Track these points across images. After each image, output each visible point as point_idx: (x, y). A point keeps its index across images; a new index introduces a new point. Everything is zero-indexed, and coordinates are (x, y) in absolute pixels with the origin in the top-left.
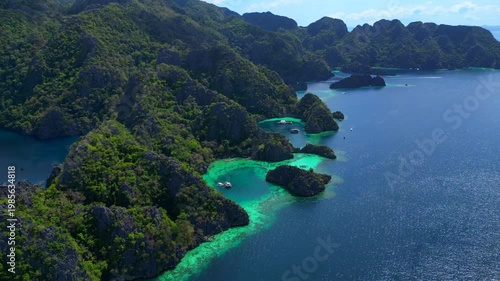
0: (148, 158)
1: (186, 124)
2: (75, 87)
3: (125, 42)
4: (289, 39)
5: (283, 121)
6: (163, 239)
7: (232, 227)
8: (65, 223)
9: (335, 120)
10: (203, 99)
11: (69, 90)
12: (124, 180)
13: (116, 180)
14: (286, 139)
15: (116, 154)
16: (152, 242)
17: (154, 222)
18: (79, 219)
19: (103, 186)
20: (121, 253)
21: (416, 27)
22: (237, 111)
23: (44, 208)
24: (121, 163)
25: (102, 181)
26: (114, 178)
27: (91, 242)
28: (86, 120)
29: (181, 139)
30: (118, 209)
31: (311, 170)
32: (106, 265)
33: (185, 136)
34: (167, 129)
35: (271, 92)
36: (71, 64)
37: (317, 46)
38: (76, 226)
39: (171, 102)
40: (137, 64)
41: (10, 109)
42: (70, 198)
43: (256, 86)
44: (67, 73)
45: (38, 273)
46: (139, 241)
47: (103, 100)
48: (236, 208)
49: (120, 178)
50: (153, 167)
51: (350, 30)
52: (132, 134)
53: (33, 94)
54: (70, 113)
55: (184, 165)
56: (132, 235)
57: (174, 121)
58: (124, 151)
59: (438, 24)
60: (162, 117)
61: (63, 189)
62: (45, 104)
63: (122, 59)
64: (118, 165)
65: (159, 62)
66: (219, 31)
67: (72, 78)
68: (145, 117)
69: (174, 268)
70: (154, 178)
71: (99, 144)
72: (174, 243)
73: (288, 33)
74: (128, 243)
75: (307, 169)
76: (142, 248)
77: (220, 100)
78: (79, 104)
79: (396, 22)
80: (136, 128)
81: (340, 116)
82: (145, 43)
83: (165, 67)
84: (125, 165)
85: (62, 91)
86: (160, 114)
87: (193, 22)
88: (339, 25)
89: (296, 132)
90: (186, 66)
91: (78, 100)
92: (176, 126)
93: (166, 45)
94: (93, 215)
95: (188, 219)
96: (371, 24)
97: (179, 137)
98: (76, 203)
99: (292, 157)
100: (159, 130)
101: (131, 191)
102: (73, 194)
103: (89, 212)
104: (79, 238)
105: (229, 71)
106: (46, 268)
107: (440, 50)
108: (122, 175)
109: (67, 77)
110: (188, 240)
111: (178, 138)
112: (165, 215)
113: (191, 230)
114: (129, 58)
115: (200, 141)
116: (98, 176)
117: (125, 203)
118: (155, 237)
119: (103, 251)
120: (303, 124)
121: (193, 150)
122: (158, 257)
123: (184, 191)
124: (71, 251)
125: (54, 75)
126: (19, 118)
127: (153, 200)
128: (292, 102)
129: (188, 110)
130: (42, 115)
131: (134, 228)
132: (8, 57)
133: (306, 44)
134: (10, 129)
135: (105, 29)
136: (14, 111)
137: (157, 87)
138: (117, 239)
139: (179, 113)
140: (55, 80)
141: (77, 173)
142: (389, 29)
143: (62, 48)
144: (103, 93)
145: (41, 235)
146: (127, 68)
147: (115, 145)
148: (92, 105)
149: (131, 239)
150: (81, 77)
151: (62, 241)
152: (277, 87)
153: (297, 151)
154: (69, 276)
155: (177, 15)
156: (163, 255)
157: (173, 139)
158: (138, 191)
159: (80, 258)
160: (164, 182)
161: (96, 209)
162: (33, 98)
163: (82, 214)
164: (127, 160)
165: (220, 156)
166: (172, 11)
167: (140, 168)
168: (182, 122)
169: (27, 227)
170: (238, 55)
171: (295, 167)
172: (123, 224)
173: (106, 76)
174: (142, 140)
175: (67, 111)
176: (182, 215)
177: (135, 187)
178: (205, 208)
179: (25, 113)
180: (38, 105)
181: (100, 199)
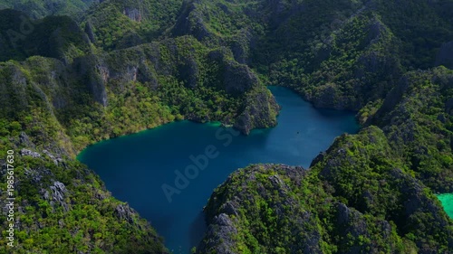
0: (394, 174)
1: (446, 134)
2: (352, 68)
8: (317, 207)
11: (347, 70)
12: (367, 188)
13: (362, 185)
15: (367, 162)
16: (376, 250)
17: (382, 234)
18: (327, 208)
19: (350, 186)
23: (307, 191)
25: (350, 182)
26: (360, 182)
27: (330, 228)
28: (353, 98)
29: (436, 150)
30: (357, 212)
32: (336, 250)
33: (440, 147)
34: (424, 138)
36: (355, 47)
38: (324, 212)
39: (437, 109)
41: (301, 77)
42: (324, 187)
44: (349, 55)
45: (294, 239)
46: (366, 244)
47: (372, 84)
49: (365, 185)
53: (319, 68)
54: (342, 90)
56: (361, 237)
57: (434, 130)
58: (375, 161)
61: (322, 179)
62: (326, 79)
64: (366, 173)
67: (352, 60)
70: (394, 193)
71: (357, 151)
74: (357, 241)
76: (366, 250)
78: (351, 84)
80: (393, 127)
84: (372, 174)
85: (341, 70)
86: (421, 120)
91: (351, 80)
92: (434, 136)
94: (337, 209)
95: (415, 241)
97: (434, 147)
100: (414, 138)
101: (370, 198)
102: (328, 186)
103: (335, 205)
104: (323, 222)
106: (299, 239)
108: (367, 183)
109: (348, 59)
111: (432, 149)
112: (394, 231)
113: (414, 252)
116: (349, 177)
117: (363, 208)
118: (380, 247)
119: (337, 239)
123: (419, 216)
124: (316, 233)
125: (339, 54)
126: (306, 85)
127: (387, 210)
130: (321, 87)
131: (364, 233)
134: (297, 92)
136: (303, 79)
137: (427, 91)
138: (349, 235)
139: (442, 121)
140: (339, 59)
141: (334, 171)
143: (351, 31)
145: (302, 215)
148: (362, 87)
150: (359, 61)
151: (313, 224)
154: (311, 250)
157: (426, 151)
158: (377, 200)
159: (321, 239)
160: (402, 200)
162: (319, 71)
163: (330, 204)
164: (375, 171)
167: (384, 181)
168: (442, 132)
169: (295, 206)
172: (357, 226)
173: (382, 62)
174: (394, 146)
175: (340, 89)
176: (411, 235)
177: (375, 196)
178: (435, 238)
179: (310, 83)
180: (321, 78)
181: (346, 196)
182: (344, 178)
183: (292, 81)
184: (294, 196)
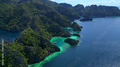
0: (37, 36)
1: (46, 29)
2: (20, 20)
3: (32, 10)
4: (70, 9)
5: (68, 28)
6: (41, 54)
7: (56, 52)
8: (19, 50)
9: (80, 28)
10: (50, 23)
11: (19, 21)
13: (30, 41)
14: (69, 32)
15: (30, 35)
16: (38, 54)
17: (39, 50)
18: (22, 49)
19: (27, 42)
20: (32, 56)
21: (100, 6)
22: (58, 26)
23: (15, 46)
24: (31, 37)
25: (27, 41)
26: (30, 40)
27: (25, 54)
28: (23, 28)
29: (45, 32)
30: (31, 47)
31: (75, 39)
32: (28, 59)
33: (46, 32)
34: (41, 30)
35: (66, 22)
36: (19, 15)
37: (77, 11)
38: (22, 51)
39: (42, 24)
40: (34, 15)
41: (5, 25)
42: (20, 44)
43: (62, 20)
44: (18, 17)
45: (14, 60)
46: (36, 54)
47: (26, 23)
48: (57, 47)
49: (31, 40)
50: (39, 38)
51: (85, 7)
52: (34, 31)
53: (10, 22)
54: (19, 26)
55: (45, 38)
56: (34, 53)
57: (43, 28)
58: (32, 34)
59: (106, 6)
60: (40, 27)
61: (19, 43)
62: (13, 24)
63: (31, 14)
65: (39, 15)
66: (53, 7)
67: (19, 18)
68: (36, 27)
69: (43, 60)
70: (39, 41)
71: (26, 33)
72: (43, 55)
73: (70, 8)
74: (33, 55)
75: (74, 39)
76: (36, 56)
77: (54, 23)
78: (21, 24)
79: (96, 5)
80: (34, 30)
81: (82, 27)
82: (36, 10)
83: (41, 16)
84: (32, 37)
85: (17, 21)
86: (40, 26)
87: (47, 5)
88: (82, 6)
89: (71, 31)
90: (46, 15)
91: (21, 23)
92: (43, 29)
93: (41, 11)
94: (25, 48)
95: (46, 50)
96: (90, 6)
97: (44, 32)
98: (21, 46)
99: (70, 36)
100: (40, 30)
101: (34, 43)
102: (21, 44)
103: (25, 47)
104: (22, 53)
105: (56, 17)
106: (16, 59)
107: (106, 12)
108: (32, 40)
109: (18, 18)
110: (46, 54)
112: (41, 49)
113: (47, 52)
114: (32, 14)
115: (49, 33)
116: (26, 40)
117: (32, 46)
119: (28, 56)
120: (73, 29)
121: (47, 35)
122: (40, 58)
123: (46, 43)
124: (21, 56)
125: (15, 18)
126: (7, 27)
127: (38, 45)
128: (71, 24)
129: (46, 26)
130: (12, 27)
131: (34, 51)
132: (4, 13)
133: (74, 10)
134: (5, 30)
135: (27, 7)
137: (39, 20)
138: (31, 53)
139: (44, 26)
140: (15, 19)
141: (22, 39)
142: (94, 7)
143: (17, 11)
144: (26, 22)
145: (14, 52)
146: (32, 16)
147: (30, 33)
148: (24, 25)
149: (34, 54)
150: (21, 18)
151: (19, 53)
152: (67, 21)
153: (72, 35)
154: (21, 61)
155: (44, 4)
156: (41, 57)
159: (23, 57)
160: (41, 41)
161: (26, 47)
163: (23, 48)
165: (54, 36)
166: (42, 3)
167: (36, 38)
168: (45, 28)
169: (11, 50)
170: (58, 13)
171: (71, 39)
172: (32, 50)
173: (27, 18)
174: (36, 32)
175: (18, 26)
176: (45, 49)
177: (34, 42)
178: (50, 47)
179: (8, 26)
180: (11, 24)
181: (27, 45)
182: (25, 40)
183: (2, 27)
184: (10, 48)
